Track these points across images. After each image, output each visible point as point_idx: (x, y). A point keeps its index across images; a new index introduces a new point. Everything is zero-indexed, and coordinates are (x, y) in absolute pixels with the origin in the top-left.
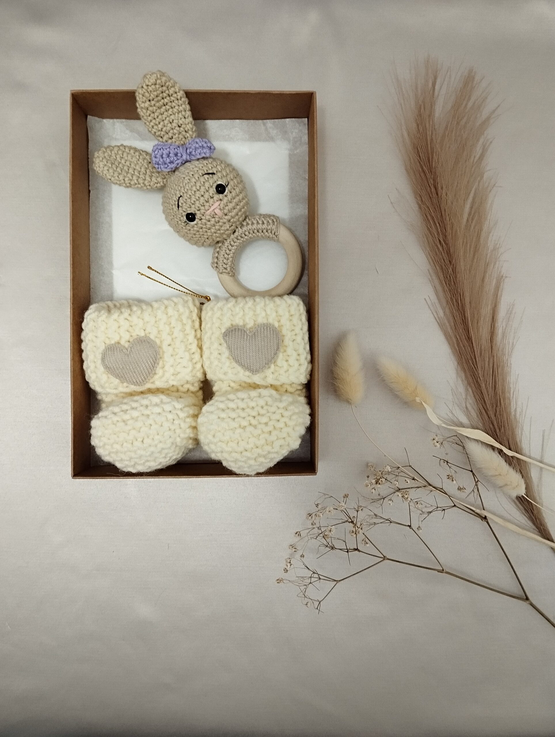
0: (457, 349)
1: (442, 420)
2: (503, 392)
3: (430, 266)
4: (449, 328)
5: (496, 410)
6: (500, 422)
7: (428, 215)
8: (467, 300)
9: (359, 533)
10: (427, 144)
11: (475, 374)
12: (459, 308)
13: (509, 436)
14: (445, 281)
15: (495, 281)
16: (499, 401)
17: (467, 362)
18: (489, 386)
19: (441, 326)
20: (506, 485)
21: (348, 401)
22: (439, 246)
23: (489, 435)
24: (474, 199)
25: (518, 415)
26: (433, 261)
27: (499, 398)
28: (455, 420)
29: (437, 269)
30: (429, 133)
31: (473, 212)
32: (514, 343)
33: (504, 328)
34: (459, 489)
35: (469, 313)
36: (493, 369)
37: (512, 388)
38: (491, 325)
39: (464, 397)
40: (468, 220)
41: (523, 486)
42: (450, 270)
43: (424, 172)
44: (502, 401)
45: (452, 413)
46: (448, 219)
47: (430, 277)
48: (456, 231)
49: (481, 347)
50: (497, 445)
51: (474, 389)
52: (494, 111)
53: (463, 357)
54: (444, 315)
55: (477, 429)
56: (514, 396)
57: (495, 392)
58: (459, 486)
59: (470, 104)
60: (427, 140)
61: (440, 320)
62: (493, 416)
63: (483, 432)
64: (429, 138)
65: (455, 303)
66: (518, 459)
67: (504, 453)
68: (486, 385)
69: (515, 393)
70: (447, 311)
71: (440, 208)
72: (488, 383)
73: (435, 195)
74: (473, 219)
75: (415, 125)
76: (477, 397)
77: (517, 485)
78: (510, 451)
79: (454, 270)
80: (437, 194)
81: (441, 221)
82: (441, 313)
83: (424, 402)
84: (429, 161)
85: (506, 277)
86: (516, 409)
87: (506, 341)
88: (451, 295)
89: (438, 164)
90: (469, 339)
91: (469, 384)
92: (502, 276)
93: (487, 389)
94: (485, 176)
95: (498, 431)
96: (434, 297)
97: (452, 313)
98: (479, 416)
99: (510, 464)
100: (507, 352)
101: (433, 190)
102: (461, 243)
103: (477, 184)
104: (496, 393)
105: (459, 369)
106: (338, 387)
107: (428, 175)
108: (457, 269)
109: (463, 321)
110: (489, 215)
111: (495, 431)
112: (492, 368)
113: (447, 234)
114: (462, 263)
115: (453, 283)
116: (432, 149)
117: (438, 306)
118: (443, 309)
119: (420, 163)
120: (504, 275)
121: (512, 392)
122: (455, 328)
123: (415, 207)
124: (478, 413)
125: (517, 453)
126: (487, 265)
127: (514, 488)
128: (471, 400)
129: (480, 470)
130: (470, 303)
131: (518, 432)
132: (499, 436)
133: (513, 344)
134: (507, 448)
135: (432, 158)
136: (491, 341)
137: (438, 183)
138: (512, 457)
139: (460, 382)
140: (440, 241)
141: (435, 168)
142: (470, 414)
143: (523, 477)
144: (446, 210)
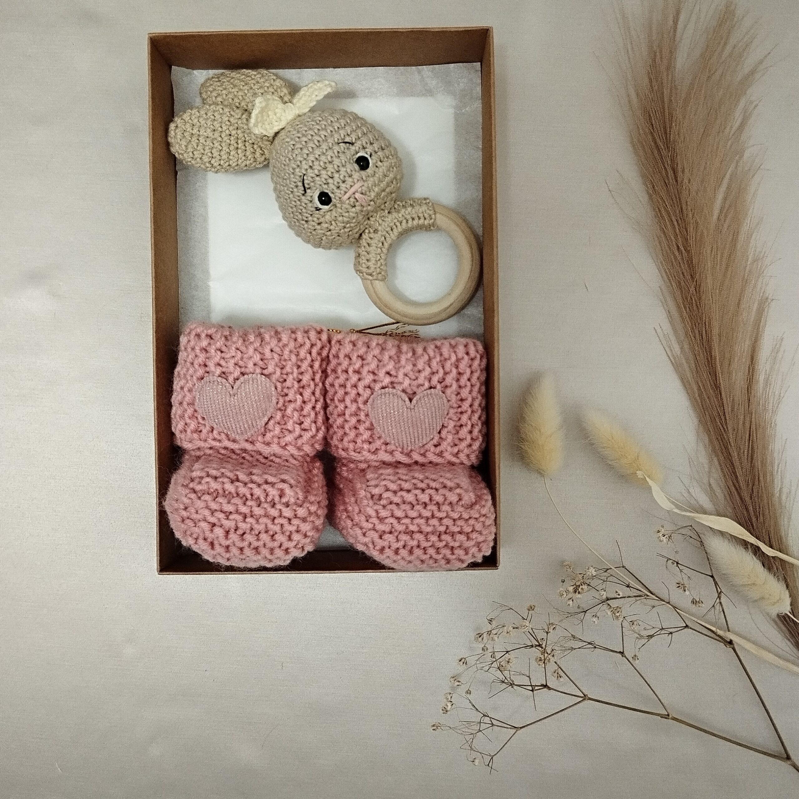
0: (699, 401)
1: (673, 503)
2: (763, 463)
3: (663, 282)
4: (687, 369)
5: (752, 489)
6: (758, 508)
7: (663, 210)
8: (715, 331)
9: (549, 661)
10: (664, 108)
11: (724, 438)
12: (702, 343)
13: (770, 527)
14: (683, 304)
15: (756, 305)
16: (757, 477)
17: (713, 420)
18: (744, 455)
19: (677, 367)
20: (763, 598)
21: (540, 473)
22: (677, 253)
23: (740, 524)
24: (729, 188)
25: (784, 497)
26: (668, 276)
27: (757, 473)
28: (693, 502)
29: (672, 286)
30: (666, 92)
31: (727, 206)
32: (782, 395)
33: (768, 371)
34: (694, 602)
35: (717, 351)
36: (750, 431)
37: (776, 458)
38: (749, 368)
39: (707, 470)
40: (719, 219)
41: (788, 601)
42: (692, 289)
43: (657, 147)
44: (761, 478)
45: (689, 492)
46: (691, 216)
47: (662, 298)
48: (702, 233)
49: (733, 400)
50: (752, 540)
51: (722, 458)
52: (761, 62)
53: (707, 413)
54: (682, 351)
55: (725, 517)
56: (780, 470)
57: (751, 464)
58: (694, 599)
59: (728, 49)
60: (663, 102)
61: (675, 358)
62: (747, 499)
63: (733, 521)
64: (666, 100)
65: (697, 335)
66: (781, 560)
67: (763, 552)
68: (738, 455)
69: (780, 465)
70: (686, 346)
71: (680, 200)
72: (742, 451)
73: (672, 181)
74: (726, 216)
75: (646, 81)
76: (726, 470)
77: (778, 598)
78: (770, 549)
79: (698, 288)
80: (677, 181)
81: (681, 219)
82: (677, 349)
83: (649, 477)
84: (666, 133)
85: (773, 300)
86: (781, 489)
87: (771, 391)
88: (692, 325)
89: (679, 137)
90: (717, 387)
91: (714, 450)
92: (767, 298)
93: (740, 459)
94: (747, 154)
95: (754, 519)
96: (667, 327)
97: (692, 350)
98: (728, 498)
99: (770, 569)
100: (771, 407)
101: (670, 173)
102: (709, 252)
103: (733, 166)
104: (752, 467)
105: (701, 429)
106: (526, 452)
107: (664, 152)
108: (702, 288)
109: (708, 361)
110: (751, 211)
111: (750, 520)
112: (748, 430)
113: (689, 238)
114: (709, 281)
115: (695, 308)
116: (671, 116)
117: (673, 338)
118: (680, 343)
119: (653, 136)
120: (770, 297)
121: (776, 464)
122: (697, 371)
123: (644, 198)
124: (726, 493)
125: (780, 552)
126: (746, 282)
127: (774, 604)
128: (717, 474)
129: (725, 577)
130: (720, 336)
131: (783, 522)
132: (755, 527)
133: (780, 396)
134: (766, 544)
135: (670, 128)
136: (748, 392)
137: (678, 164)
138: (773, 557)
139: (701, 448)
140: (678, 246)
141: (674, 141)
142: (714, 493)
143: (787, 587)
144: (689, 203)
